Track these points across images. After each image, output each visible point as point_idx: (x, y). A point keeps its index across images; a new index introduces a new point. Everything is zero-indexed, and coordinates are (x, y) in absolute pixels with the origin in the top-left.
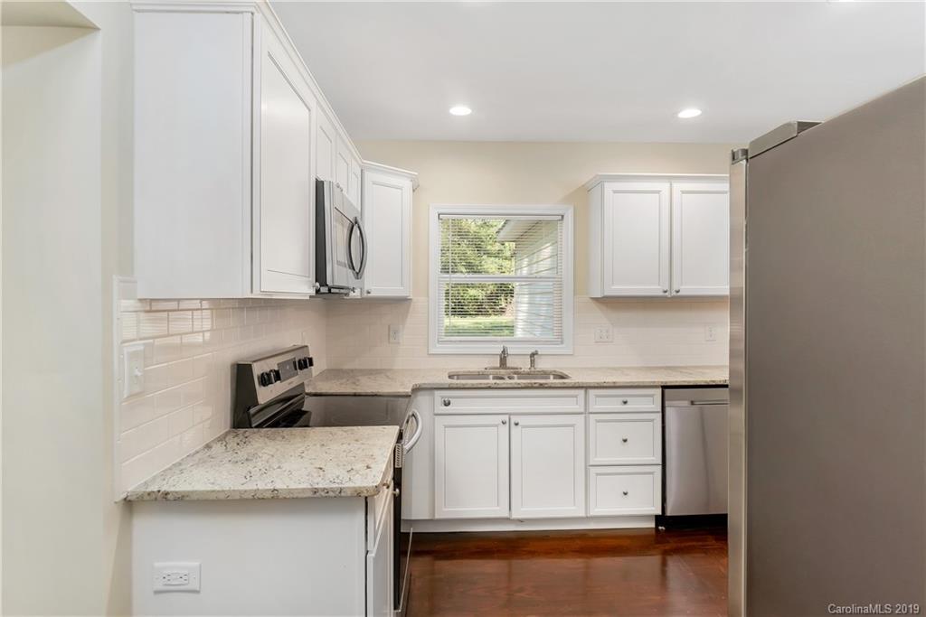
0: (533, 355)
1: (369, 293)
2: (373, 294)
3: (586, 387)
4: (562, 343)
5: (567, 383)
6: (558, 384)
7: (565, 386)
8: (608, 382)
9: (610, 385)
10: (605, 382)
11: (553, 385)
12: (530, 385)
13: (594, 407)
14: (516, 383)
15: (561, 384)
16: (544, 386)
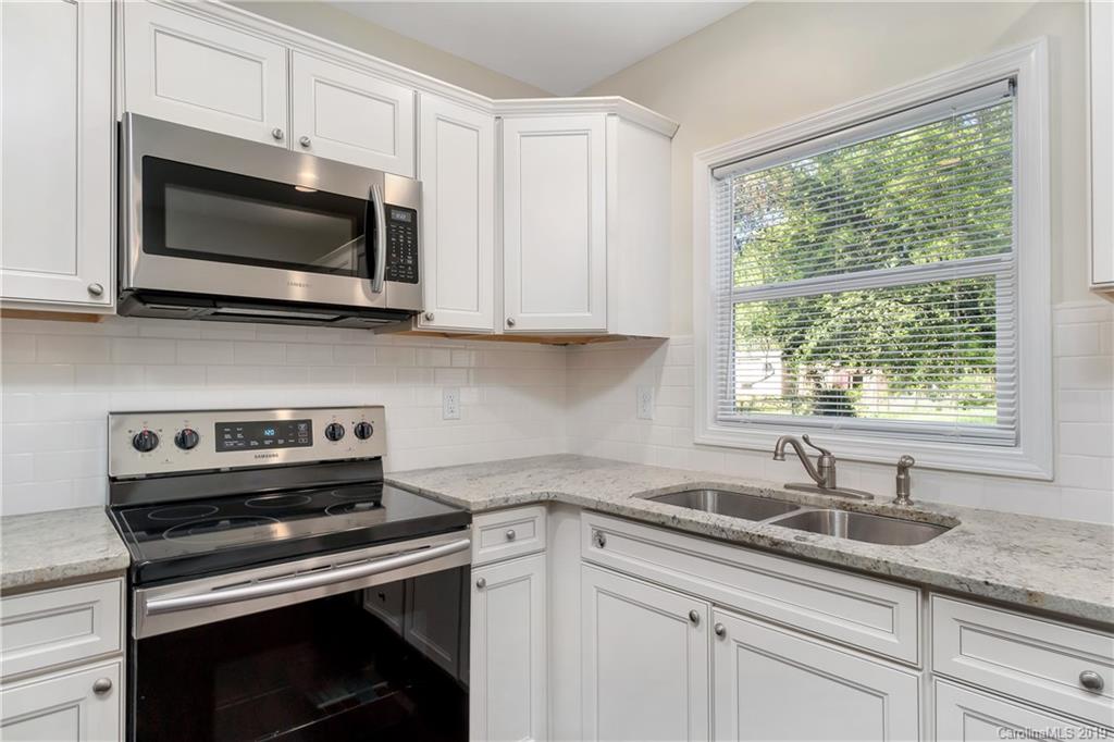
0: (902, 468)
4: (1017, 445)
5: (850, 555)
6: (821, 554)
7: (843, 563)
8: (1004, 586)
9: (1009, 600)
10: (987, 583)
11: (806, 554)
12: (748, 540)
13: (955, 660)
14: (715, 527)
15: (833, 554)
16: (784, 548)
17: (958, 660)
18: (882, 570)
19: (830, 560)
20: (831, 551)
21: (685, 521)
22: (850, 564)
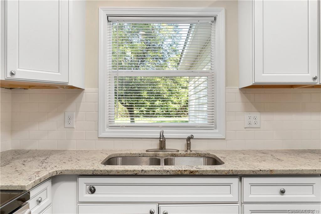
0: (189, 139)
1: (12, 74)
2: (18, 77)
3: (240, 176)
4: (216, 128)
5: (220, 170)
6: (210, 172)
7: (217, 174)
8: (265, 170)
9: (266, 174)
10: (260, 170)
11: (204, 173)
12: (179, 173)
13: (249, 196)
14: (164, 171)
15: (214, 171)
16: (195, 173)
17: (250, 196)
18: (231, 173)
19: (213, 174)
20: (213, 170)
21: (149, 171)
22: (220, 174)
